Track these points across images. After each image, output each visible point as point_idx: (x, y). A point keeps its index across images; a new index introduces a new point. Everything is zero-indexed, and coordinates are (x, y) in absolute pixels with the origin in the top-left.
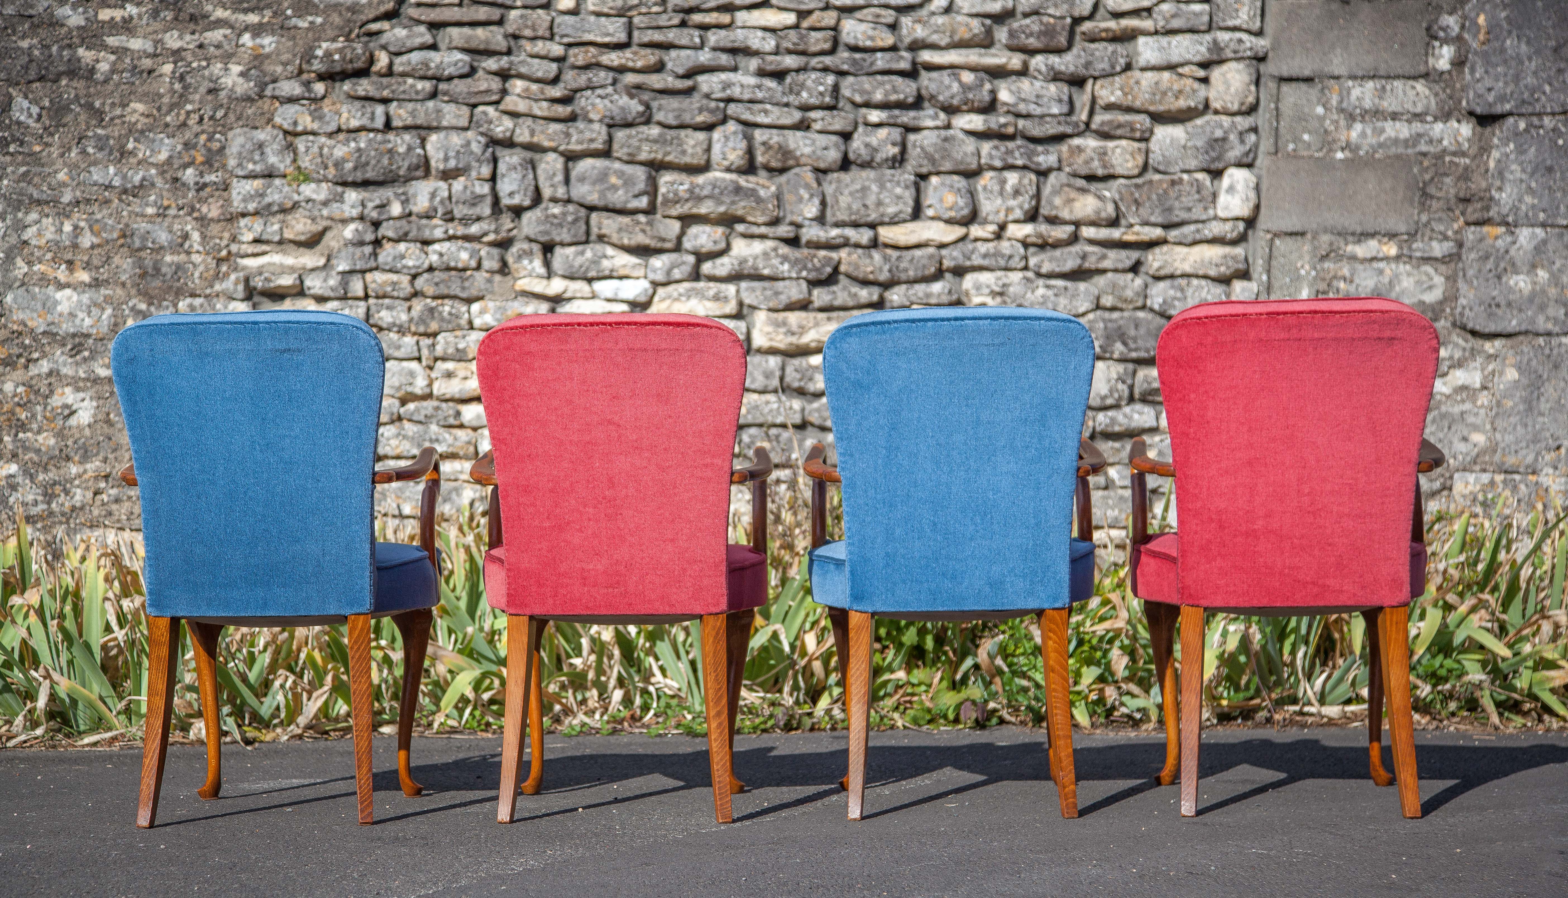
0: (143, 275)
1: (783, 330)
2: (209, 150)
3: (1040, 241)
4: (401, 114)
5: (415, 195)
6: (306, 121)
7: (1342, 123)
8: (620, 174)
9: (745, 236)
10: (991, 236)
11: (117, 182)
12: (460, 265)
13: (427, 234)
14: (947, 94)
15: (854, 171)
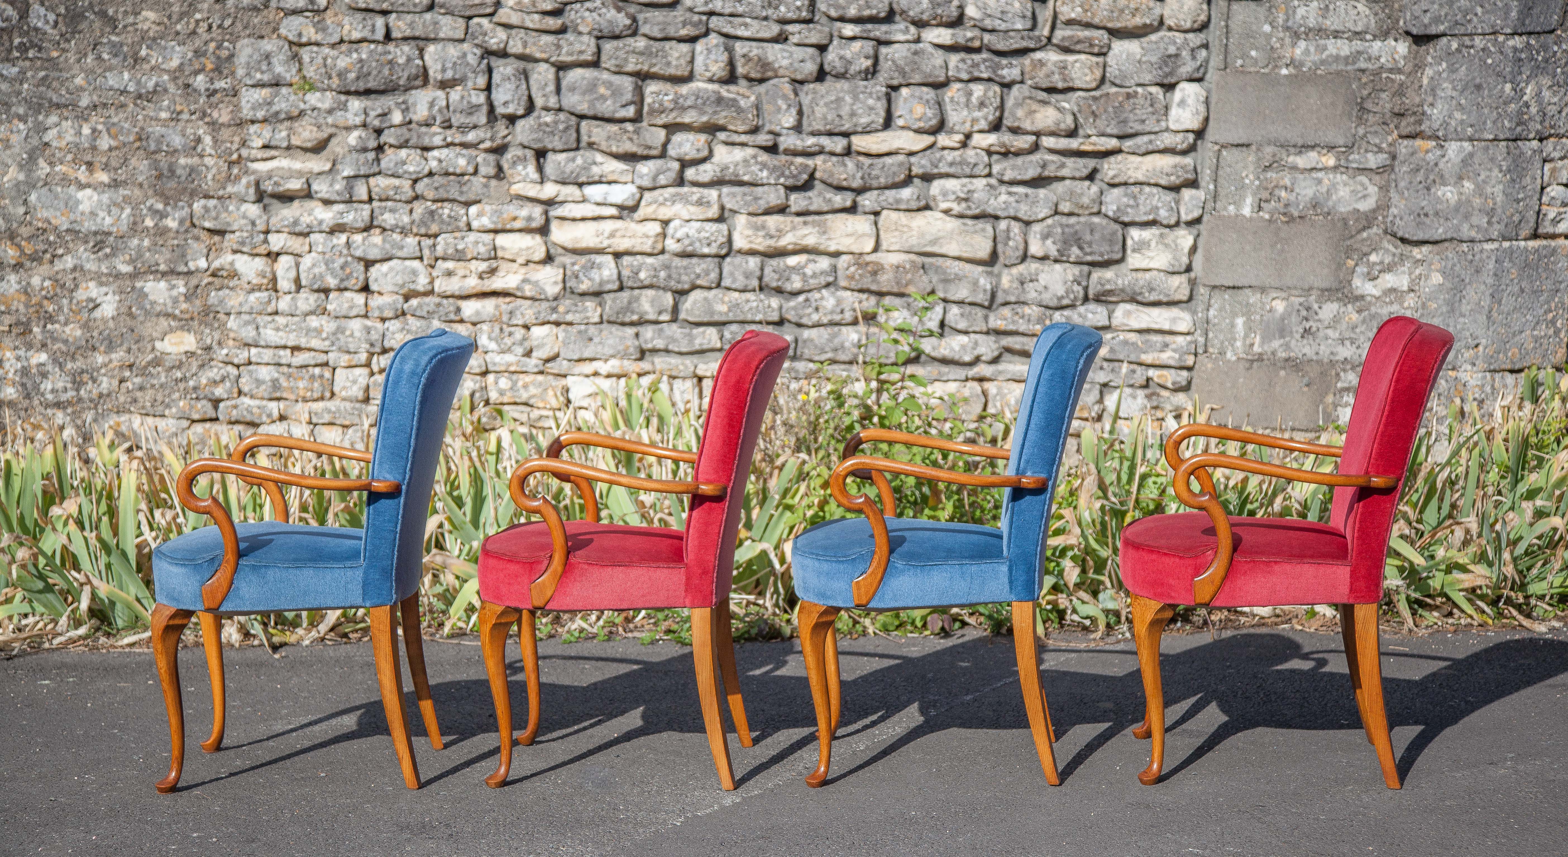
0: (159, 177)
1: (762, 233)
2: (218, 58)
3: (1003, 150)
4: (400, 26)
5: (415, 104)
6: (310, 33)
7: (1288, 40)
8: (609, 85)
9: (727, 143)
10: (957, 145)
11: (131, 88)
12: (458, 171)
13: (426, 142)
14: (918, 10)
15: (829, 81)
